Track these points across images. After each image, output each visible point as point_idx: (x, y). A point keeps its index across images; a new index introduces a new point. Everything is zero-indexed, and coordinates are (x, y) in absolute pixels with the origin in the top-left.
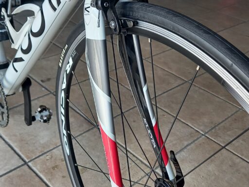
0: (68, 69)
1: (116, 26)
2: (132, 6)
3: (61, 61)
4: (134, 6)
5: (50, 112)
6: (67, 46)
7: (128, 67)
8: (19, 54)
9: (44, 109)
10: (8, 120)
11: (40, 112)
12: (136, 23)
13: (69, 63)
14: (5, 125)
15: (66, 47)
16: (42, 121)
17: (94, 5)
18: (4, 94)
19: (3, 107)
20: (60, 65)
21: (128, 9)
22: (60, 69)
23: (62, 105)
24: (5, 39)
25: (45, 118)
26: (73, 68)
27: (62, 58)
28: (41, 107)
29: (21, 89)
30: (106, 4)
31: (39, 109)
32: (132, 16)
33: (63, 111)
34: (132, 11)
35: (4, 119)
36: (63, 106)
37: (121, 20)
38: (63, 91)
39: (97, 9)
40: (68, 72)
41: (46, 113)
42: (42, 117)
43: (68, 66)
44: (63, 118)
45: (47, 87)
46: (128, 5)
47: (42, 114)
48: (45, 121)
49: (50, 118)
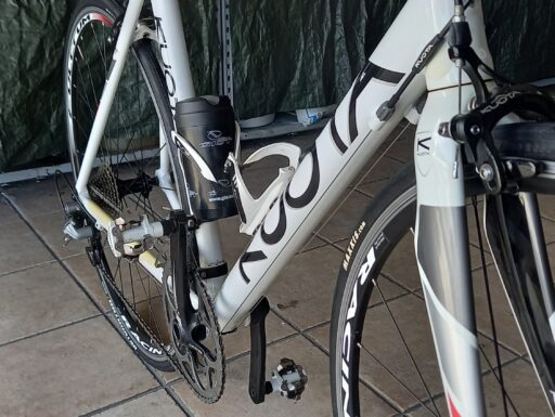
0: (364, 274)
1: (495, 176)
2: (530, 131)
3: (348, 258)
4: (535, 130)
5: (302, 375)
6: (364, 224)
7: (511, 269)
8: (257, 245)
9: (289, 366)
10: (223, 387)
11: (282, 373)
12: (542, 168)
13: (366, 261)
14: (215, 398)
15: (361, 228)
16: (285, 393)
17: (446, 131)
18: (218, 330)
19: (214, 359)
20: (345, 265)
21: (520, 138)
22: (343, 274)
23: (344, 357)
24: (224, 215)
25: (292, 388)
26: (375, 272)
27: (350, 251)
28: (283, 361)
29: (248, 322)
30: (475, 129)
31: (280, 368)
32: (532, 152)
33: (346, 369)
34: (532, 143)
35: (214, 385)
36: (348, 359)
37: (505, 161)
38: (348, 324)
39: (454, 139)
40: (362, 282)
41: (293, 377)
42: (285, 385)
43: (364, 267)
44: (346, 386)
45: (290, 320)
46: (520, 131)
47: (286, 377)
48: (291, 395)
49: (303, 388)
